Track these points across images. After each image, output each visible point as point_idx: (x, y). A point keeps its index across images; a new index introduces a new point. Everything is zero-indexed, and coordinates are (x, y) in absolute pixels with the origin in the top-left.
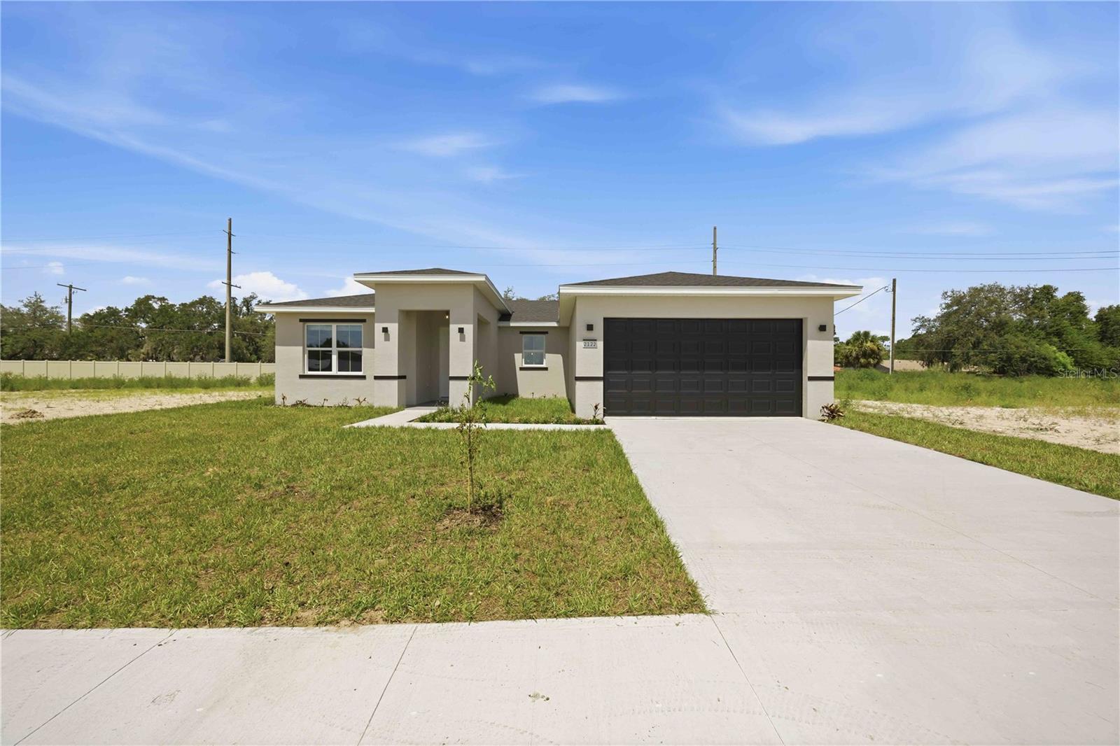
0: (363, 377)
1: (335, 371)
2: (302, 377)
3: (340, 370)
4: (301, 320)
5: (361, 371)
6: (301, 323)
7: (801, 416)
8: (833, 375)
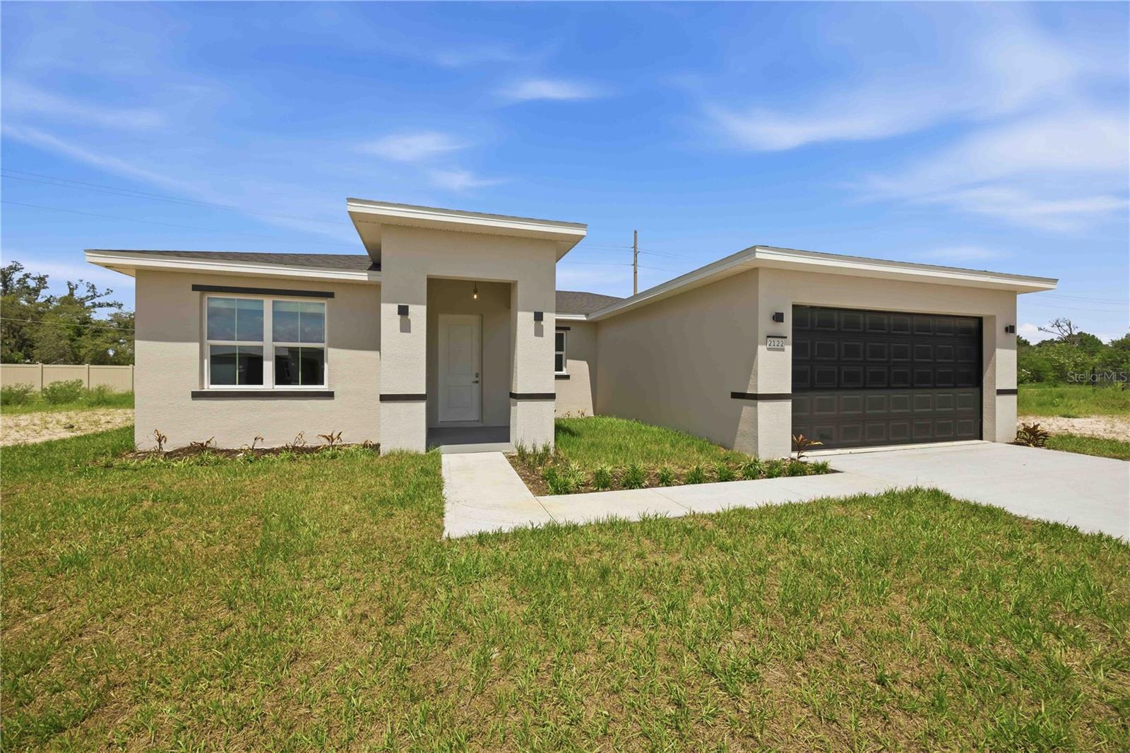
0: (329, 395)
1: (269, 384)
2: (197, 395)
3: (279, 381)
4: (195, 288)
5: (322, 383)
6: (198, 293)
7: (981, 438)
8: (1015, 387)
